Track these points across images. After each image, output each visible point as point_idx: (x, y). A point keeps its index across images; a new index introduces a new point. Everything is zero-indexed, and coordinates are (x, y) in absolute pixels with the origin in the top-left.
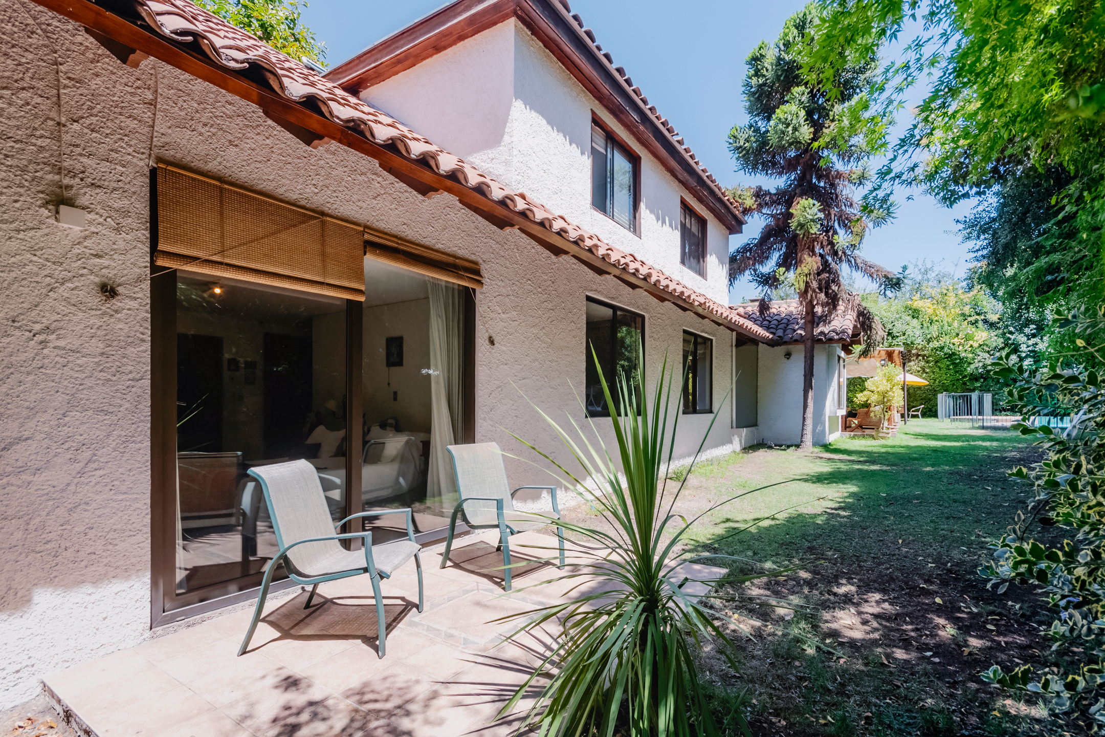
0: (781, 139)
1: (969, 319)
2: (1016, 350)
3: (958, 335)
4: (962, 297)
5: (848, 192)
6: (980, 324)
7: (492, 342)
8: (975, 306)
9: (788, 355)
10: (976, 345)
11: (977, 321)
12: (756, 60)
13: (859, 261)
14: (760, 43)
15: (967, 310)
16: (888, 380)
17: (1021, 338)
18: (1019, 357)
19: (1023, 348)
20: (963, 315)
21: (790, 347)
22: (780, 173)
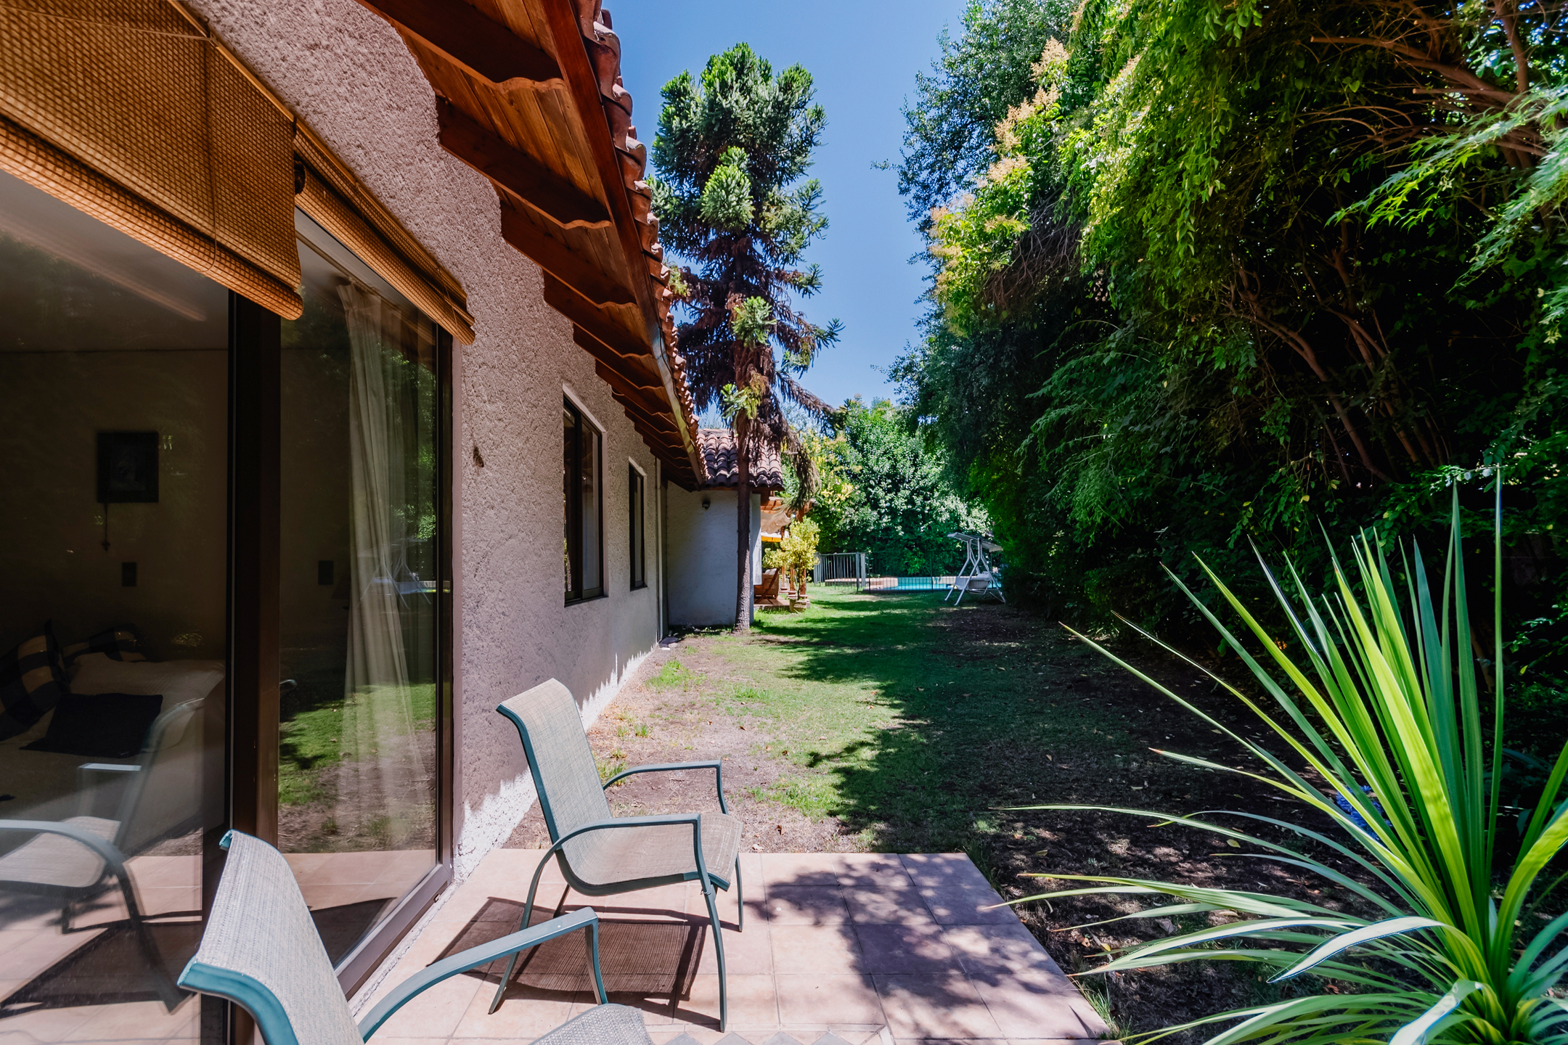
0: (716, 210)
1: (836, 469)
2: (875, 505)
3: (826, 486)
4: (828, 444)
5: (784, 299)
6: (845, 475)
7: (479, 460)
8: (838, 452)
9: (706, 503)
10: (843, 498)
11: (841, 471)
12: (676, 95)
13: (794, 388)
14: (683, 73)
15: (832, 458)
16: (804, 538)
17: (881, 493)
18: (879, 513)
19: (883, 504)
20: (829, 464)
21: (708, 492)
22: (701, 258)
